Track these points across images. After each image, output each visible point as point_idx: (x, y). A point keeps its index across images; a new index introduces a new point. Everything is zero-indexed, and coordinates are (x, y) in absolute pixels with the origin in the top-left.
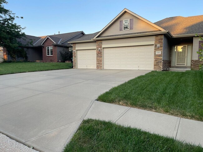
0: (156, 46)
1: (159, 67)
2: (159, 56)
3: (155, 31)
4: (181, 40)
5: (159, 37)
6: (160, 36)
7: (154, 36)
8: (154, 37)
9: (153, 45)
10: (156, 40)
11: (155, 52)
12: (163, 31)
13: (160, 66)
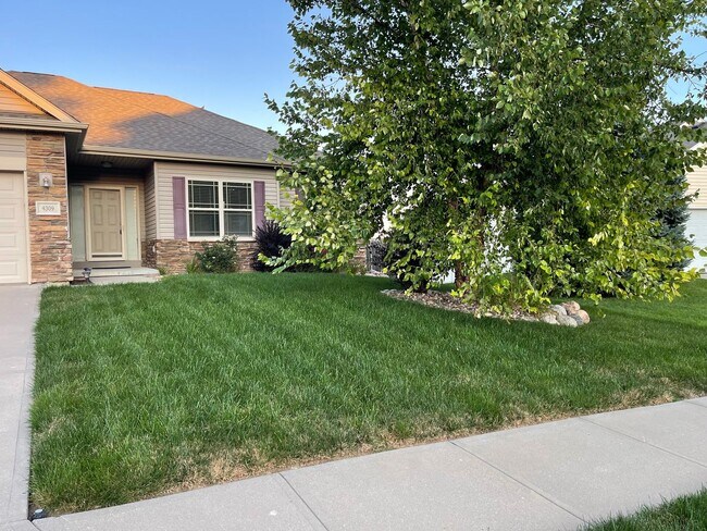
0: (33, 179)
1: (58, 267)
2: (53, 223)
3: (26, 115)
4: (107, 165)
5: (47, 144)
6: (51, 138)
7: (24, 137)
8: (23, 140)
9: (22, 172)
10: (33, 157)
11: (32, 204)
12: (64, 120)
13: (63, 264)
